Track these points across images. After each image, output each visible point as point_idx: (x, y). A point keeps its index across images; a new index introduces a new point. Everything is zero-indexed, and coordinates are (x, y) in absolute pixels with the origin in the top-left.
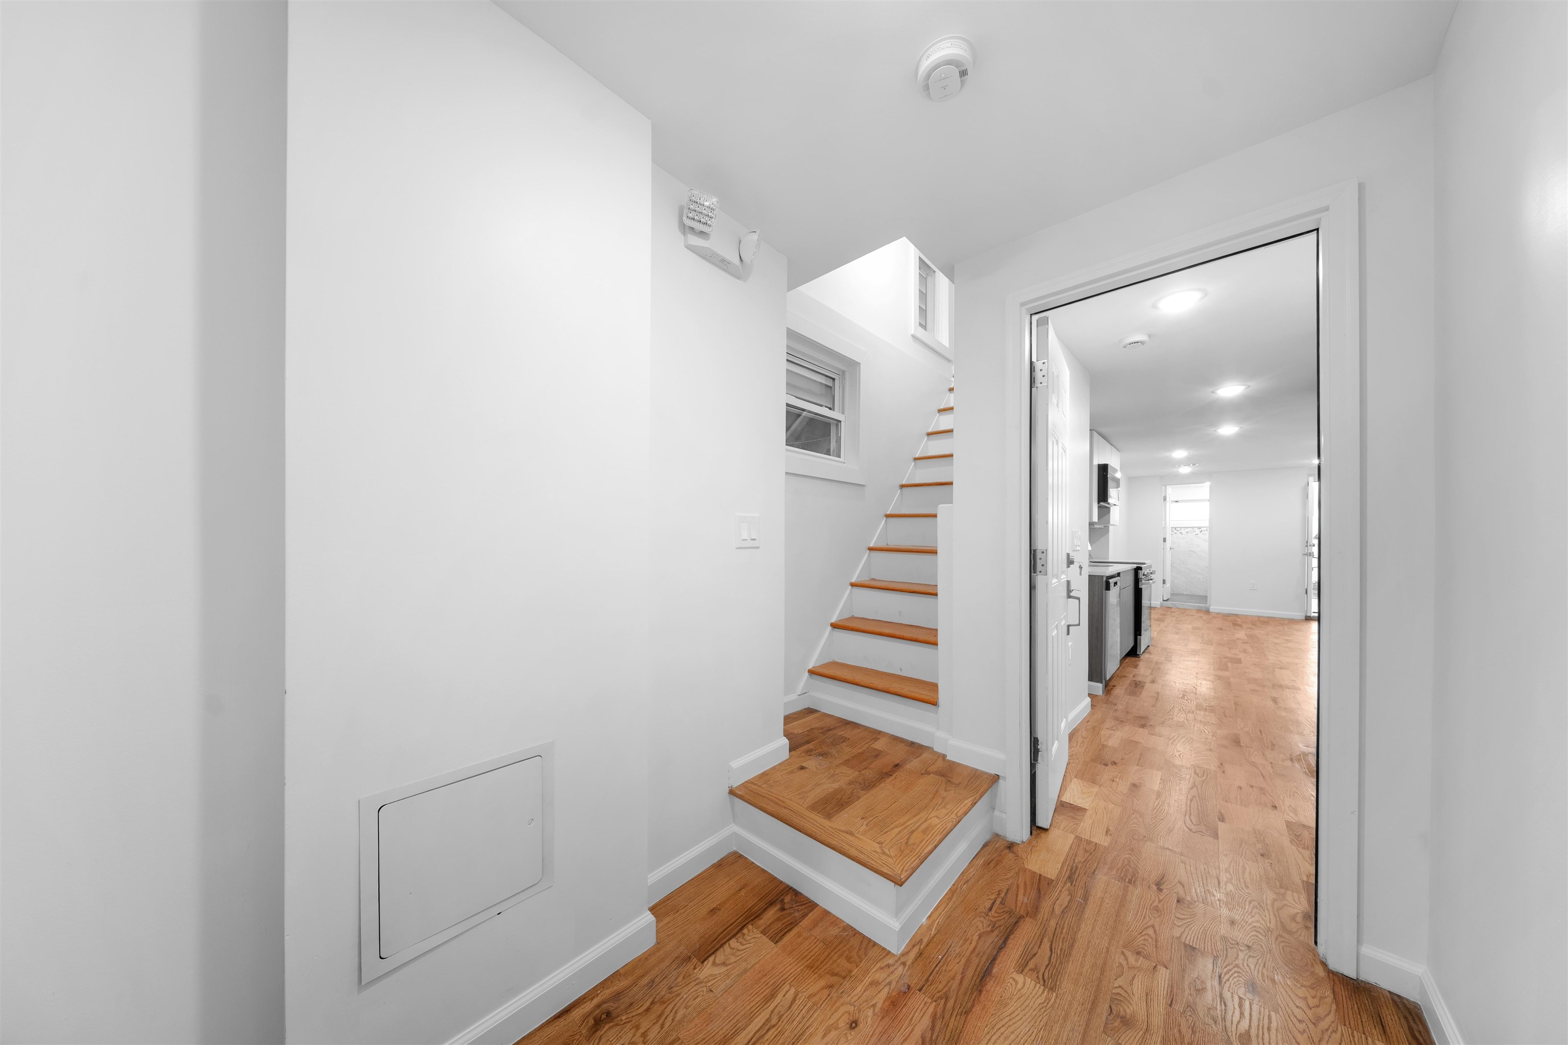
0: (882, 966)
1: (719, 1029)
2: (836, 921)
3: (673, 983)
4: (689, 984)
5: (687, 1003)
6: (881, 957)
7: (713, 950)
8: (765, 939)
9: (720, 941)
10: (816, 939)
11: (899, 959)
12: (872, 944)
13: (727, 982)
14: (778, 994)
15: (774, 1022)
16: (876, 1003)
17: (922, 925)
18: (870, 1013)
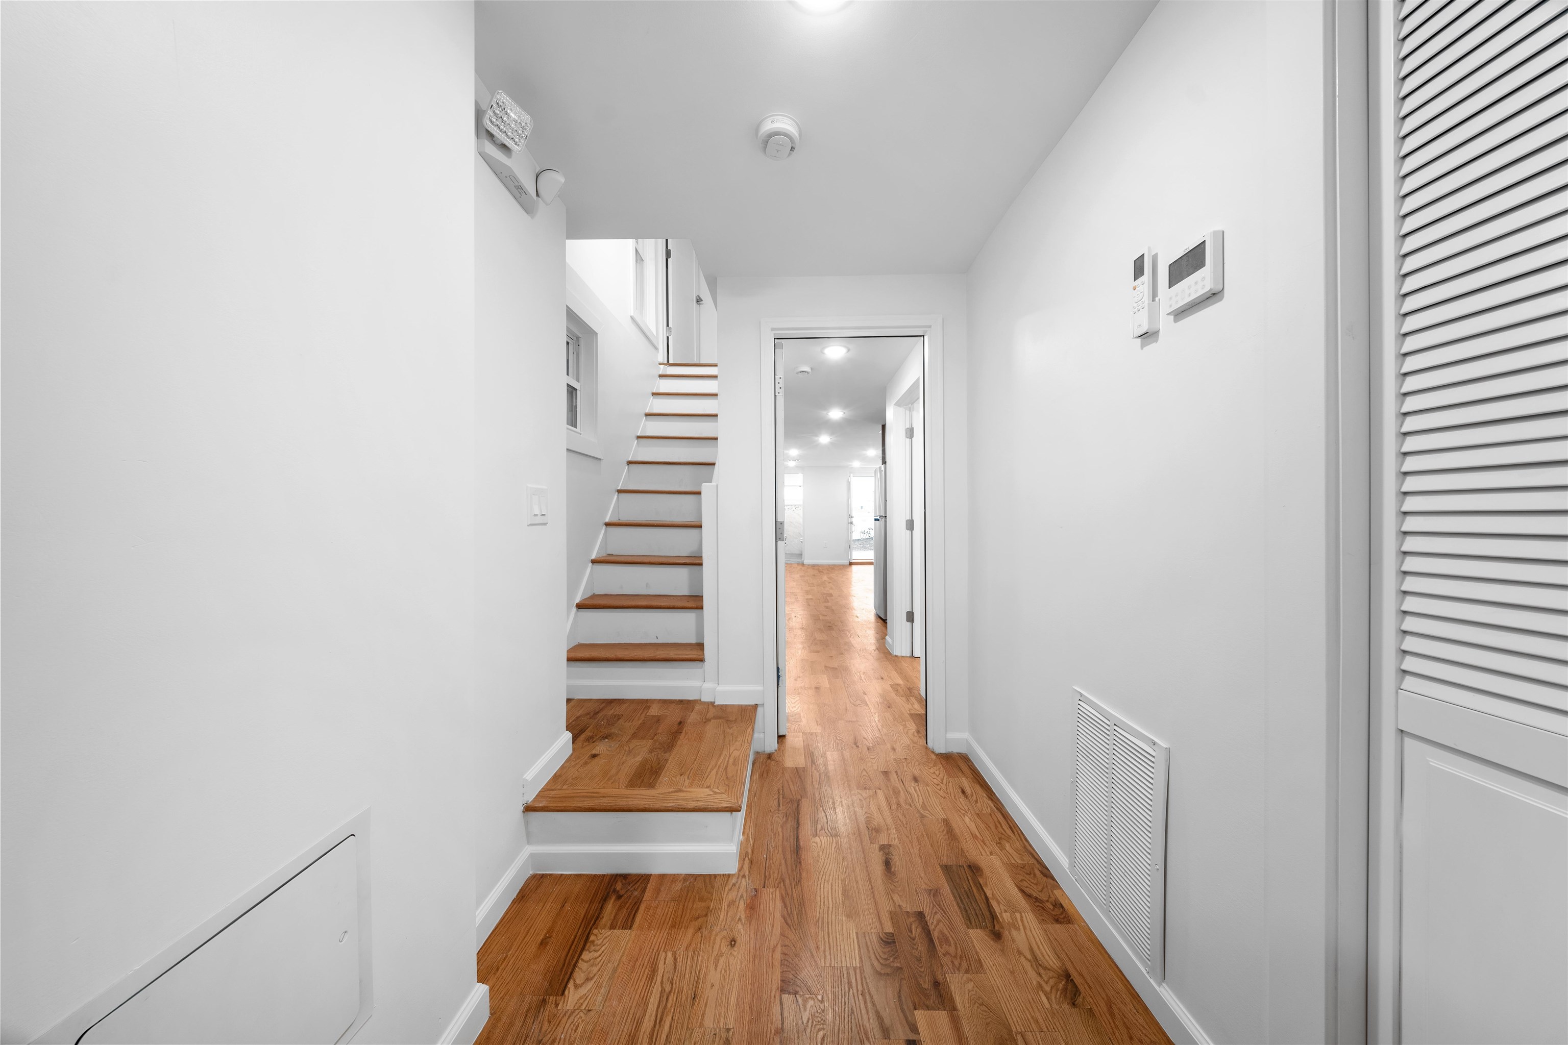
0: (729, 888)
1: (620, 1034)
2: (674, 878)
3: (539, 1035)
4: (559, 1022)
5: (569, 1040)
6: (725, 882)
7: (567, 976)
8: (617, 932)
9: (569, 964)
10: (666, 902)
11: (739, 876)
12: (713, 878)
13: (602, 991)
14: (658, 966)
15: (668, 989)
16: (740, 916)
17: (741, 842)
18: (740, 926)
